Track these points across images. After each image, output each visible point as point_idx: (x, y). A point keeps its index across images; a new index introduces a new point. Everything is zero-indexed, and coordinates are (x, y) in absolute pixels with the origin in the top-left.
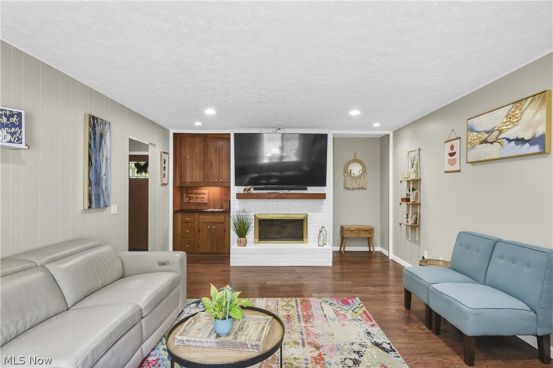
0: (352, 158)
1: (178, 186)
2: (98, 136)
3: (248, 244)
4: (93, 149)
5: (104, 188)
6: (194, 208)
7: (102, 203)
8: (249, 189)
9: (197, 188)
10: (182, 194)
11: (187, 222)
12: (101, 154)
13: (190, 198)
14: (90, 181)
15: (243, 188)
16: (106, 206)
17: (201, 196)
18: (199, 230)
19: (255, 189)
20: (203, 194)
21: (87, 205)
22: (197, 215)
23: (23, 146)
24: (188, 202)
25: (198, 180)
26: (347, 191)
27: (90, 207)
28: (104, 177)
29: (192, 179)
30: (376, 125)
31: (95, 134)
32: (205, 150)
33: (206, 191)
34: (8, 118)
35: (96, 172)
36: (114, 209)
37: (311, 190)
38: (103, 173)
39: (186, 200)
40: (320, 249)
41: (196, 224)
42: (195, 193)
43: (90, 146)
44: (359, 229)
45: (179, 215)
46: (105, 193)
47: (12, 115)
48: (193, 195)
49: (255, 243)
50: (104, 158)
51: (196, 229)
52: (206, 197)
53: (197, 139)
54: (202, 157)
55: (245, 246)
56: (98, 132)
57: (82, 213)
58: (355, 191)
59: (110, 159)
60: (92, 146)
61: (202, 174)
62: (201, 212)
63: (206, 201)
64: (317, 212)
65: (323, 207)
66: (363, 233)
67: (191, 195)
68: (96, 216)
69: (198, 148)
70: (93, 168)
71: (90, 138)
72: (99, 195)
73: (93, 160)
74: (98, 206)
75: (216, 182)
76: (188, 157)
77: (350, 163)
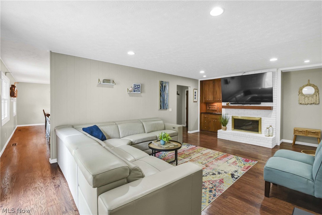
0: (307, 83)
1: (203, 102)
2: (164, 87)
3: (227, 129)
4: (162, 91)
5: (166, 103)
6: (211, 112)
7: (165, 107)
8: (228, 104)
9: (212, 103)
10: (207, 106)
11: (205, 117)
12: (165, 93)
13: (210, 108)
14: (161, 101)
15: (226, 103)
16: (166, 109)
17: (214, 107)
18: (210, 122)
19: (231, 104)
20: (215, 106)
21: (160, 108)
22: (209, 115)
23: (140, 93)
24: (209, 109)
25: (211, 100)
26: (302, 106)
27: (161, 109)
28: (166, 100)
29: (209, 99)
30: (307, 61)
31: (162, 86)
32: (214, 86)
33: (216, 105)
34: (137, 86)
35: (163, 98)
36: (170, 110)
37: (263, 104)
38: (166, 98)
39: (208, 108)
40: (267, 138)
41: (209, 118)
42: (212, 106)
43: (161, 90)
44: (307, 131)
45: (203, 115)
46: (166, 105)
47: (138, 86)
48: (211, 106)
49: (232, 130)
50: (166, 94)
51: (209, 121)
52: (216, 107)
53: (211, 82)
54: (213, 90)
55: (225, 130)
56: (164, 86)
57: (159, 110)
58: (309, 105)
59: (168, 94)
60: (162, 90)
61: (213, 97)
62: (211, 114)
63: (216, 109)
64: (268, 117)
65: (272, 114)
66: (310, 134)
67: (210, 106)
68: (163, 112)
69: (211, 86)
70: (162, 97)
71: (161, 88)
72: (164, 105)
73: (162, 95)
74: (164, 108)
75: (218, 100)
76: (207, 90)
77: (304, 87)
